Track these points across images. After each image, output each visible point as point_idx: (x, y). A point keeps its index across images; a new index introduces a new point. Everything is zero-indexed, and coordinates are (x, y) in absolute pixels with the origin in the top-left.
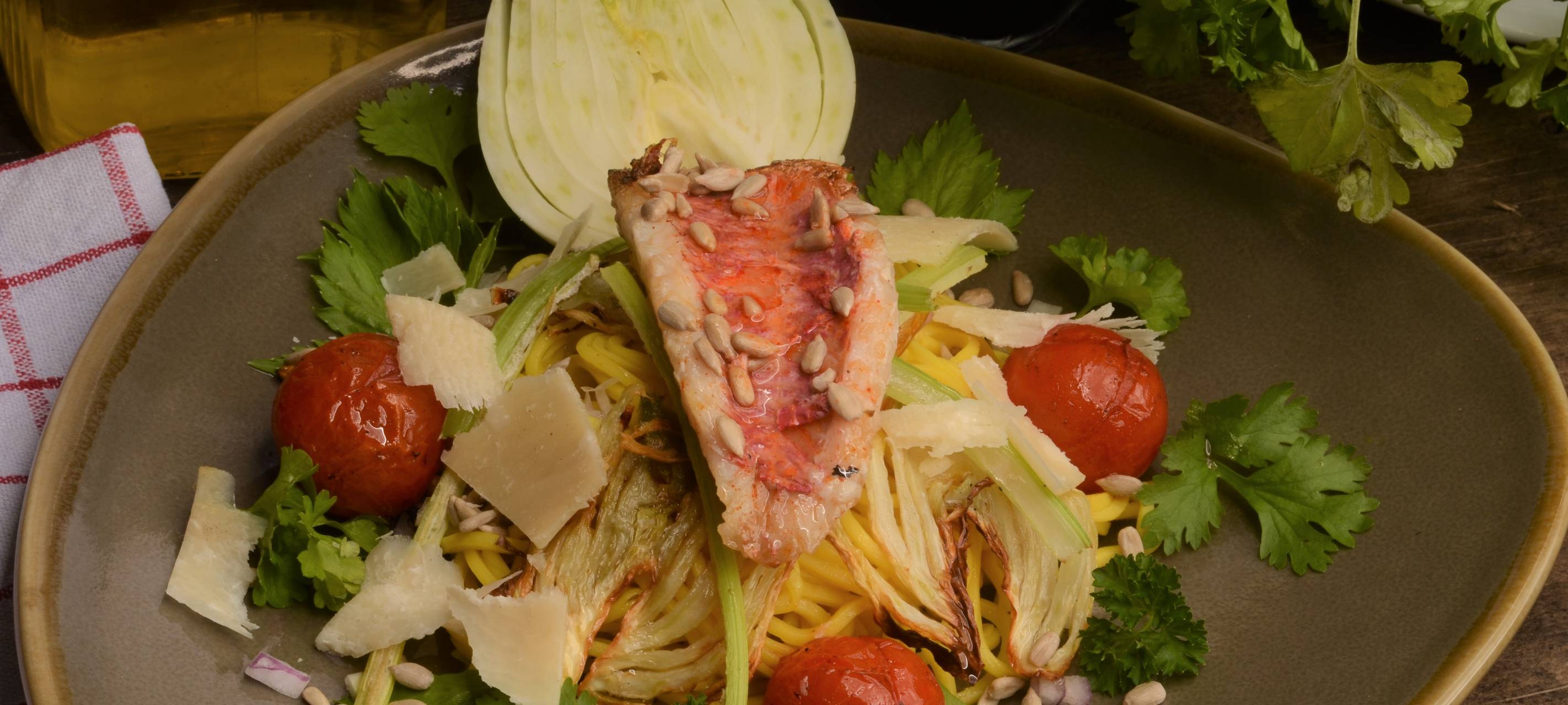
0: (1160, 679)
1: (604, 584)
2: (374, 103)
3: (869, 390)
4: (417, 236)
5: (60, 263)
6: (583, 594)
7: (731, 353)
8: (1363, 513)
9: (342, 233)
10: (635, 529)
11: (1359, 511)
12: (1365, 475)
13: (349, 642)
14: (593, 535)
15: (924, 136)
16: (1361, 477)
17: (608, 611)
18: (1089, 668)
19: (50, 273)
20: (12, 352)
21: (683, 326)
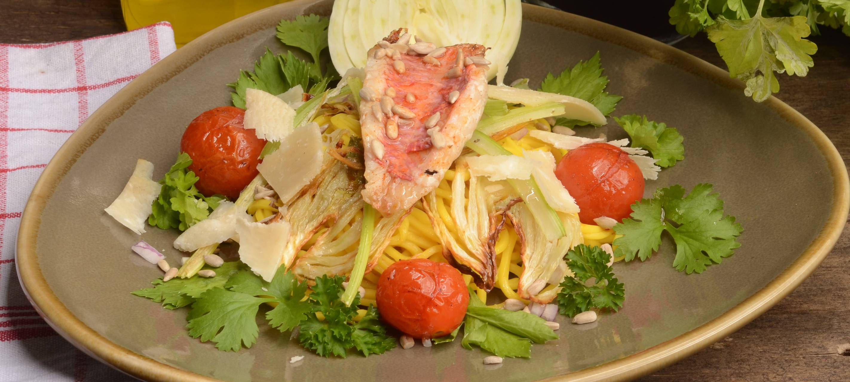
0: (596, 309)
1: (312, 223)
2: (288, 21)
3: (454, 137)
4: (289, 81)
5: (115, 81)
6: (301, 227)
7: (391, 114)
8: (731, 249)
9: (254, 77)
10: (332, 199)
11: (729, 248)
12: (740, 233)
13: (188, 244)
14: (312, 201)
15: (573, 67)
16: (737, 233)
17: (311, 236)
18: (561, 302)
19: (109, 85)
20: (80, 117)
21: (369, 99)
